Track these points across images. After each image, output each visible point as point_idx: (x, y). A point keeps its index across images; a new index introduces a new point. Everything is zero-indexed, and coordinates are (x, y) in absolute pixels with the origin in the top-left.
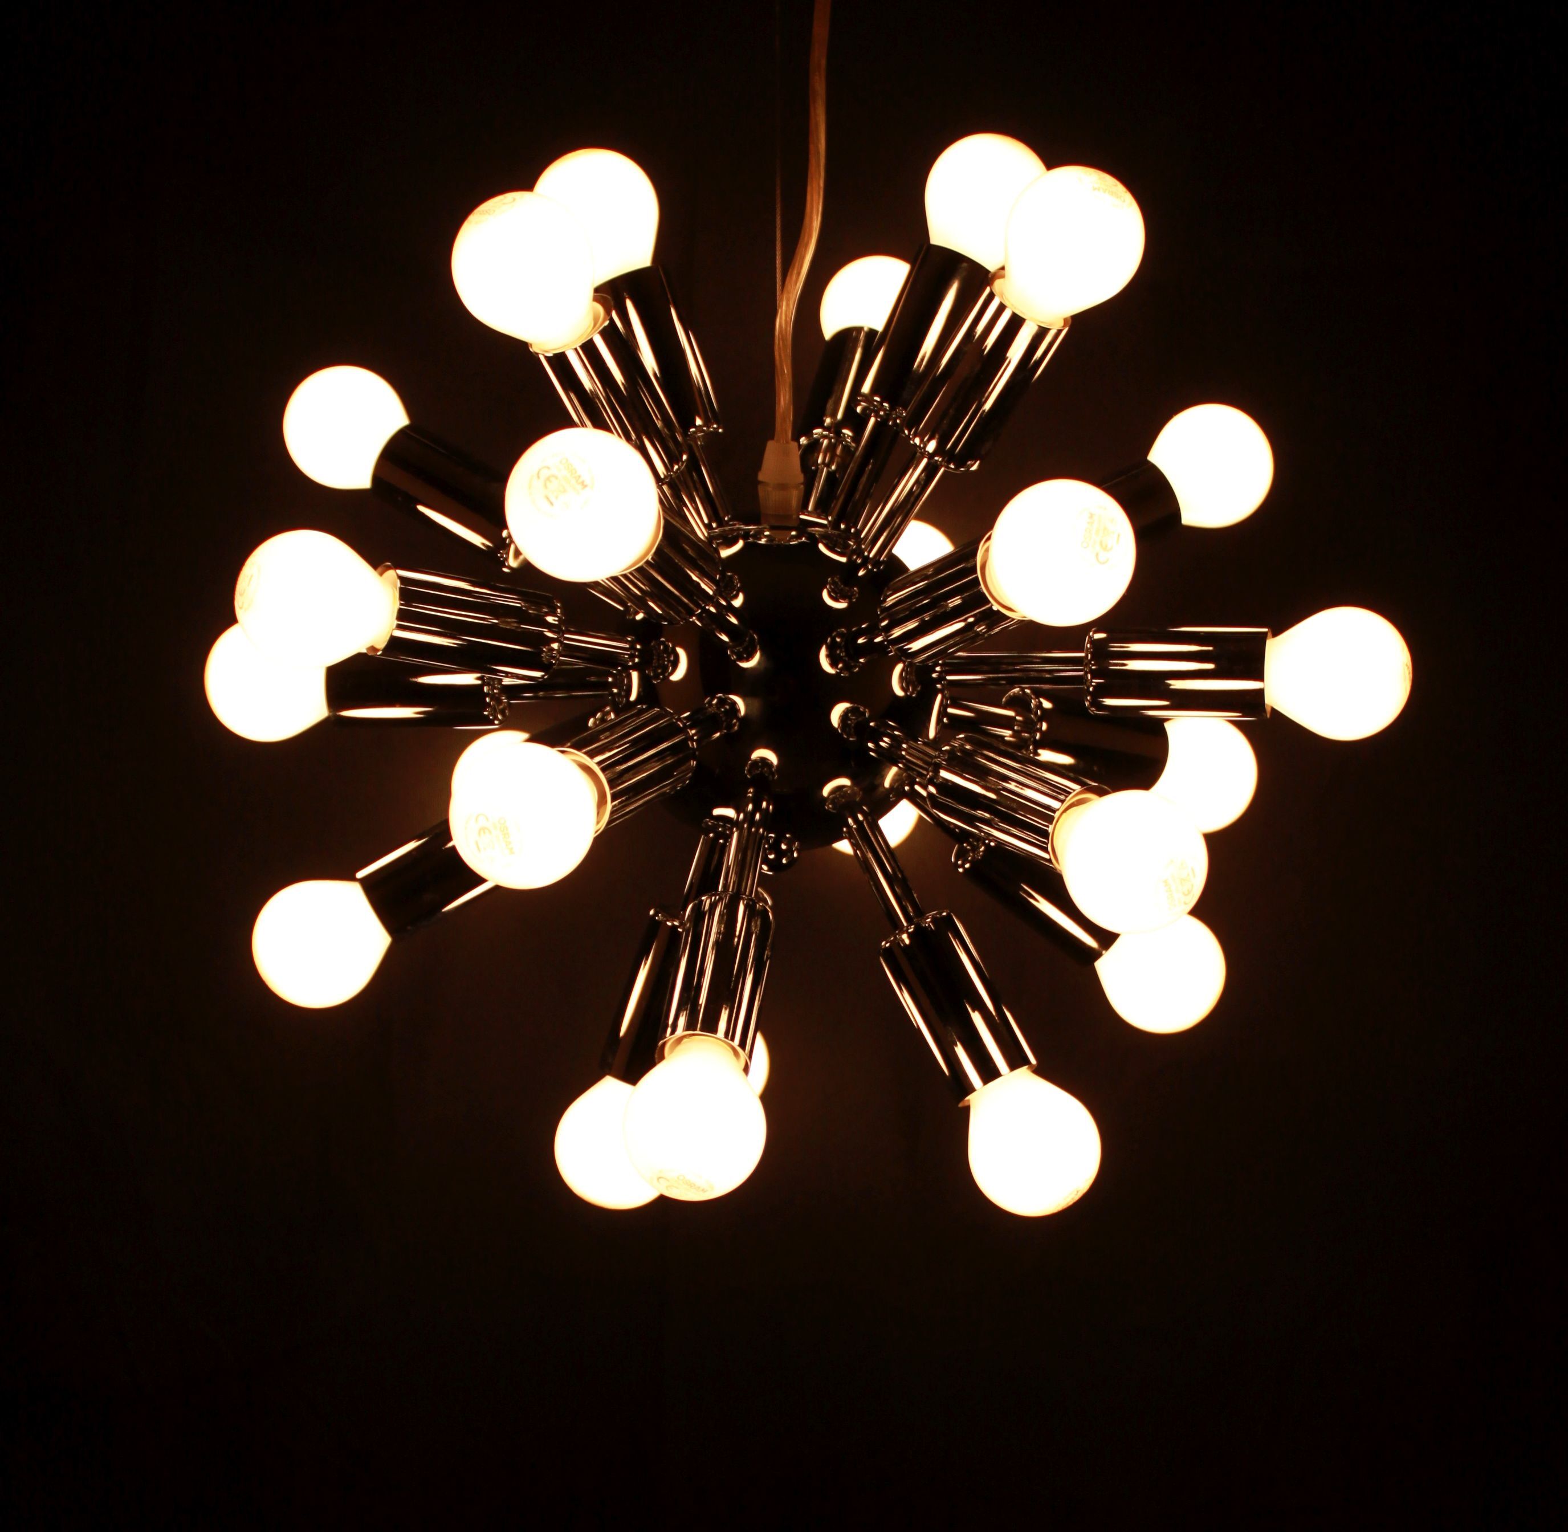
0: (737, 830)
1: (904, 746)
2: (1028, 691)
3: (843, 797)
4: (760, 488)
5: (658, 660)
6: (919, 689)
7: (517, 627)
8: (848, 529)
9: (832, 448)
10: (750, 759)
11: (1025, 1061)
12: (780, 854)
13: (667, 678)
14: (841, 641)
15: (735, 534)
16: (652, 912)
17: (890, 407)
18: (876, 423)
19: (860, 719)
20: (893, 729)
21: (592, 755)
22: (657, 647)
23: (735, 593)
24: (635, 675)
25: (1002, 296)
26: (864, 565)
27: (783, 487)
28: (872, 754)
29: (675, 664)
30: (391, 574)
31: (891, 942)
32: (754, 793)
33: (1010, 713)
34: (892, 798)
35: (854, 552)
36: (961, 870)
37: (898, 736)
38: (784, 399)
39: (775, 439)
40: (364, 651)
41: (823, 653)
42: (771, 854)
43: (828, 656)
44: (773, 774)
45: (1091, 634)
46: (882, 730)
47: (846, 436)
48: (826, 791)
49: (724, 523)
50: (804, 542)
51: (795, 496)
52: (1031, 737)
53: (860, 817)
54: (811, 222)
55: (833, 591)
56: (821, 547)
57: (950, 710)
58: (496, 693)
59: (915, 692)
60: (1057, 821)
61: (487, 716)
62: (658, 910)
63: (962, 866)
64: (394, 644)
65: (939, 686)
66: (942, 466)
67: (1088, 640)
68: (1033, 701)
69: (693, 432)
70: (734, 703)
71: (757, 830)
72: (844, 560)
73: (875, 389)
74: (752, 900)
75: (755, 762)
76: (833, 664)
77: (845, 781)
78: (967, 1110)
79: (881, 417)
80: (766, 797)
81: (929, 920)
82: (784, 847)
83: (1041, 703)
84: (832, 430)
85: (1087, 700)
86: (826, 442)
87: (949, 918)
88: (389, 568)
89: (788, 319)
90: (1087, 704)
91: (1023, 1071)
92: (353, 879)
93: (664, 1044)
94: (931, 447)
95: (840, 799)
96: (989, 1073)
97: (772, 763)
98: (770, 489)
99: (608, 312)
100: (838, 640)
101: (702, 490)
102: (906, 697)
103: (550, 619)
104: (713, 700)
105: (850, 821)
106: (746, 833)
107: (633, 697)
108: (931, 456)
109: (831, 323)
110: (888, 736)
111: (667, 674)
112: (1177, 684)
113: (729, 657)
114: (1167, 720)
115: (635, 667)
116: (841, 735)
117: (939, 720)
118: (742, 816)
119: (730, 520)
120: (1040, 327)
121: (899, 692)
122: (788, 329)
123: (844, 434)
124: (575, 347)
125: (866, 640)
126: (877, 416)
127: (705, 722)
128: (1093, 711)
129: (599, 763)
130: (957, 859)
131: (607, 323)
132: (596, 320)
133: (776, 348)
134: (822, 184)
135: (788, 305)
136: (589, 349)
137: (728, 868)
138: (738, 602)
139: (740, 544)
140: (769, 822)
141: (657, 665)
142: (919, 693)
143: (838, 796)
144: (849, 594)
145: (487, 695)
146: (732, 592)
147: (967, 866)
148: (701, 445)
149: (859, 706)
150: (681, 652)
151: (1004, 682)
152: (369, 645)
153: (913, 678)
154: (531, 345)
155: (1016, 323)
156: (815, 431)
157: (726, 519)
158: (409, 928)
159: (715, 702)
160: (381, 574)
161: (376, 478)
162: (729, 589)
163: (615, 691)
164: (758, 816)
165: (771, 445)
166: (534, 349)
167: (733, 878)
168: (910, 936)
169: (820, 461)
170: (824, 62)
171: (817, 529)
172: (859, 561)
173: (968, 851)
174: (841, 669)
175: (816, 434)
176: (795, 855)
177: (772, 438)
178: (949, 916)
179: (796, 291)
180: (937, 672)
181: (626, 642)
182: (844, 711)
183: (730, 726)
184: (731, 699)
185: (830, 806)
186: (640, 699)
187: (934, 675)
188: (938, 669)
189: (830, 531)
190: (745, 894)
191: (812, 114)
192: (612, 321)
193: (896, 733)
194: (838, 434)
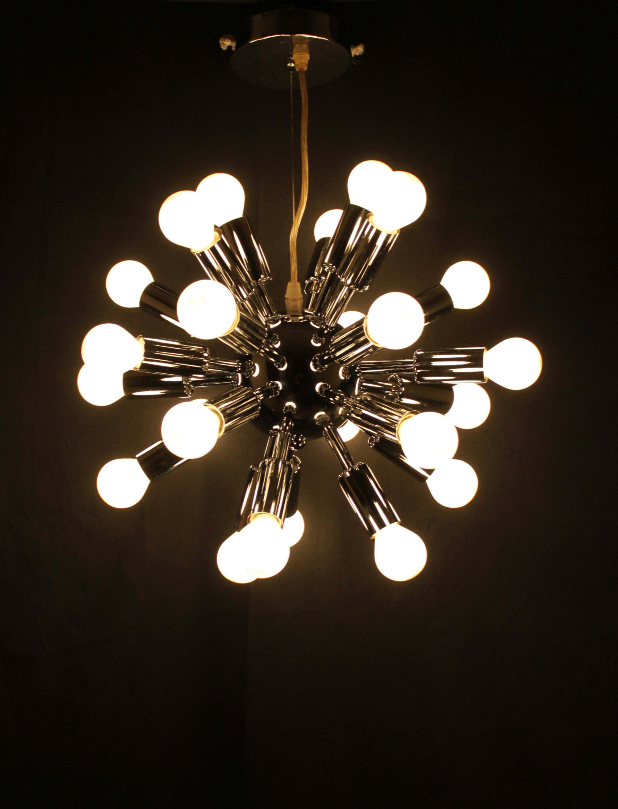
0: (279, 433)
1: (345, 400)
2: (397, 376)
3: (322, 419)
4: (286, 301)
5: (248, 369)
6: (350, 376)
7: (194, 358)
8: (321, 316)
9: (318, 284)
10: (285, 406)
11: (396, 520)
12: (298, 442)
13: (251, 376)
14: (318, 359)
15: (278, 318)
16: (251, 467)
17: (336, 267)
18: (331, 274)
19: (327, 389)
20: (340, 393)
21: (218, 406)
22: (247, 363)
23: (277, 341)
24: (240, 375)
25: (372, 223)
26: (326, 329)
27: (295, 300)
28: (332, 402)
29: (254, 370)
30: (142, 339)
31: (342, 475)
32: (287, 419)
33: (390, 385)
34: (342, 418)
35: (322, 324)
36: (371, 446)
37: (342, 395)
38: (294, 266)
39: (291, 281)
40: (132, 369)
41: (311, 364)
42: (295, 442)
43: (313, 365)
44: (294, 411)
45: (416, 352)
46: (335, 393)
47: (323, 279)
48: (316, 417)
49: (274, 315)
50: (305, 321)
51: (299, 304)
52: (399, 393)
53: (329, 427)
54: (303, 198)
55: (315, 340)
56: (311, 323)
57: (364, 384)
58: (188, 384)
59: (349, 378)
60: (399, 425)
61: (185, 393)
62: (254, 466)
63: (372, 445)
64: (143, 366)
65: (358, 375)
66: (354, 289)
67: (415, 355)
68: (399, 380)
69: (260, 280)
70: (277, 385)
71: (287, 433)
72: (318, 327)
73: (330, 261)
74: (285, 461)
75: (287, 408)
76: (315, 368)
77: (323, 413)
78: (373, 540)
79: (333, 271)
80: (291, 421)
81: (357, 466)
82: (300, 440)
83: (402, 380)
84: (318, 277)
85: (416, 378)
86: (315, 282)
87: (365, 466)
88: (141, 337)
89: (295, 236)
90: (415, 380)
91: (395, 524)
92: (135, 458)
93: (250, 517)
94: (349, 282)
95: (321, 420)
96: (381, 525)
97: (293, 407)
98: (289, 301)
99: (220, 235)
100: (317, 358)
101: (265, 304)
102: (345, 379)
103: (206, 355)
104: (269, 383)
105: (326, 429)
106: (283, 434)
107: (239, 384)
108: (349, 286)
109: (318, 236)
110: (338, 395)
111: (251, 374)
112: (455, 370)
113: (275, 366)
114: (454, 385)
115: (239, 372)
116: (319, 395)
117: (359, 388)
118: (281, 428)
119: (276, 313)
120: (388, 234)
121: (342, 378)
122: (295, 239)
123: (322, 279)
124: (208, 249)
125: (328, 357)
126: (331, 271)
127: (266, 392)
128: (419, 382)
129: (220, 409)
130: (370, 442)
131: (220, 239)
132: (216, 238)
133: (290, 246)
134: (307, 183)
135: (294, 230)
136: (213, 249)
137: (276, 448)
138: (277, 346)
139: (280, 322)
140: (292, 430)
141: (248, 370)
142: (350, 378)
143: (320, 419)
144: (322, 340)
145: (185, 385)
146: (276, 341)
147: (374, 444)
148: (264, 285)
149: (326, 384)
150: (257, 365)
151: (388, 372)
152: (134, 366)
153: (348, 372)
154: (191, 249)
155: (378, 233)
156: (311, 278)
157: (274, 313)
158: (157, 476)
159: (270, 384)
160: (138, 340)
161: (141, 303)
162: (275, 340)
163: (233, 381)
164: (287, 428)
165: (289, 284)
166: (192, 251)
167: (277, 451)
168: (350, 472)
169: (313, 289)
170: (306, 137)
171: (309, 316)
172: (324, 327)
173: (374, 439)
174: (319, 370)
175: (311, 279)
176: (304, 442)
177: (290, 281)
178: (365, 464)
179: (298, 225)
180: (357, 369)
181: (235, 362)
182: (320, 386)
183: (276, 393)
184: (276, 383)
185: (318, 423)
186: (241, 384)
187: (356, 371)
188: (358, 368)
189: (314, 316)
190: (282, 459)
191: (302, 156)
192: (222, 239)
193: (342, 394)
194: (320, 279)
